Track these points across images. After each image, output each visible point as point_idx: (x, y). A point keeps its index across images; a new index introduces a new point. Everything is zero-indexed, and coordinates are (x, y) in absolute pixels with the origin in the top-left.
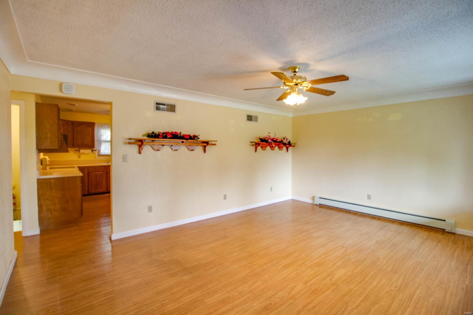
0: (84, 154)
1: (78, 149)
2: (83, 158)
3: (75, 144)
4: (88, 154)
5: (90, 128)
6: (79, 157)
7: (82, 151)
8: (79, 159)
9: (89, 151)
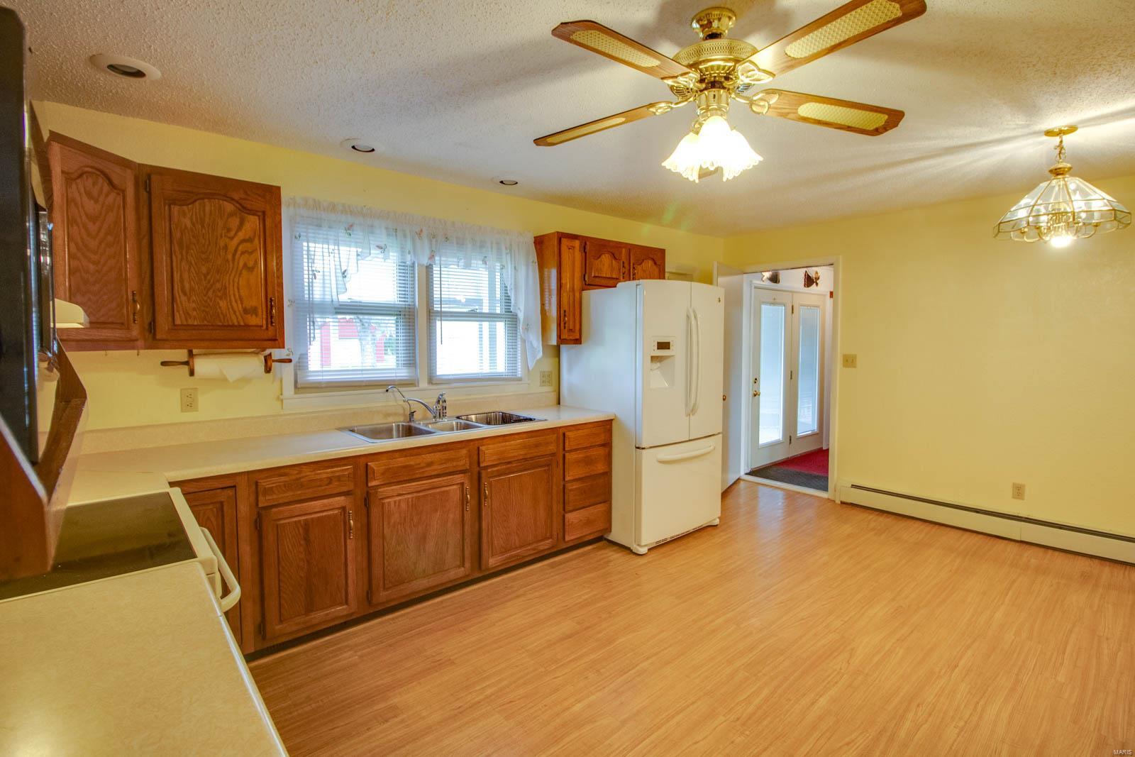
0: (221, 381)
1: (181, 354)
2: (210, 406)
3: (163, 324)
4: (245, 380)
5: (253, 222)
6: (189, 403)
7: (204, 366)
8: (189, 416)
9: (250, 364)
